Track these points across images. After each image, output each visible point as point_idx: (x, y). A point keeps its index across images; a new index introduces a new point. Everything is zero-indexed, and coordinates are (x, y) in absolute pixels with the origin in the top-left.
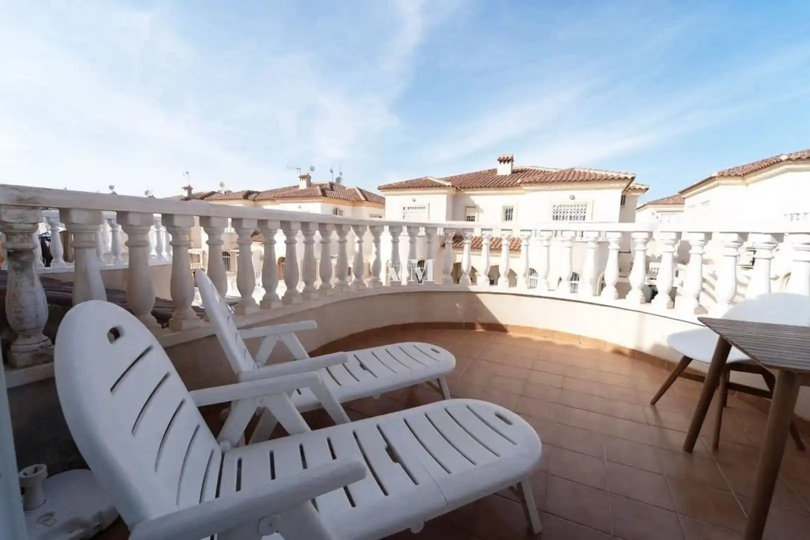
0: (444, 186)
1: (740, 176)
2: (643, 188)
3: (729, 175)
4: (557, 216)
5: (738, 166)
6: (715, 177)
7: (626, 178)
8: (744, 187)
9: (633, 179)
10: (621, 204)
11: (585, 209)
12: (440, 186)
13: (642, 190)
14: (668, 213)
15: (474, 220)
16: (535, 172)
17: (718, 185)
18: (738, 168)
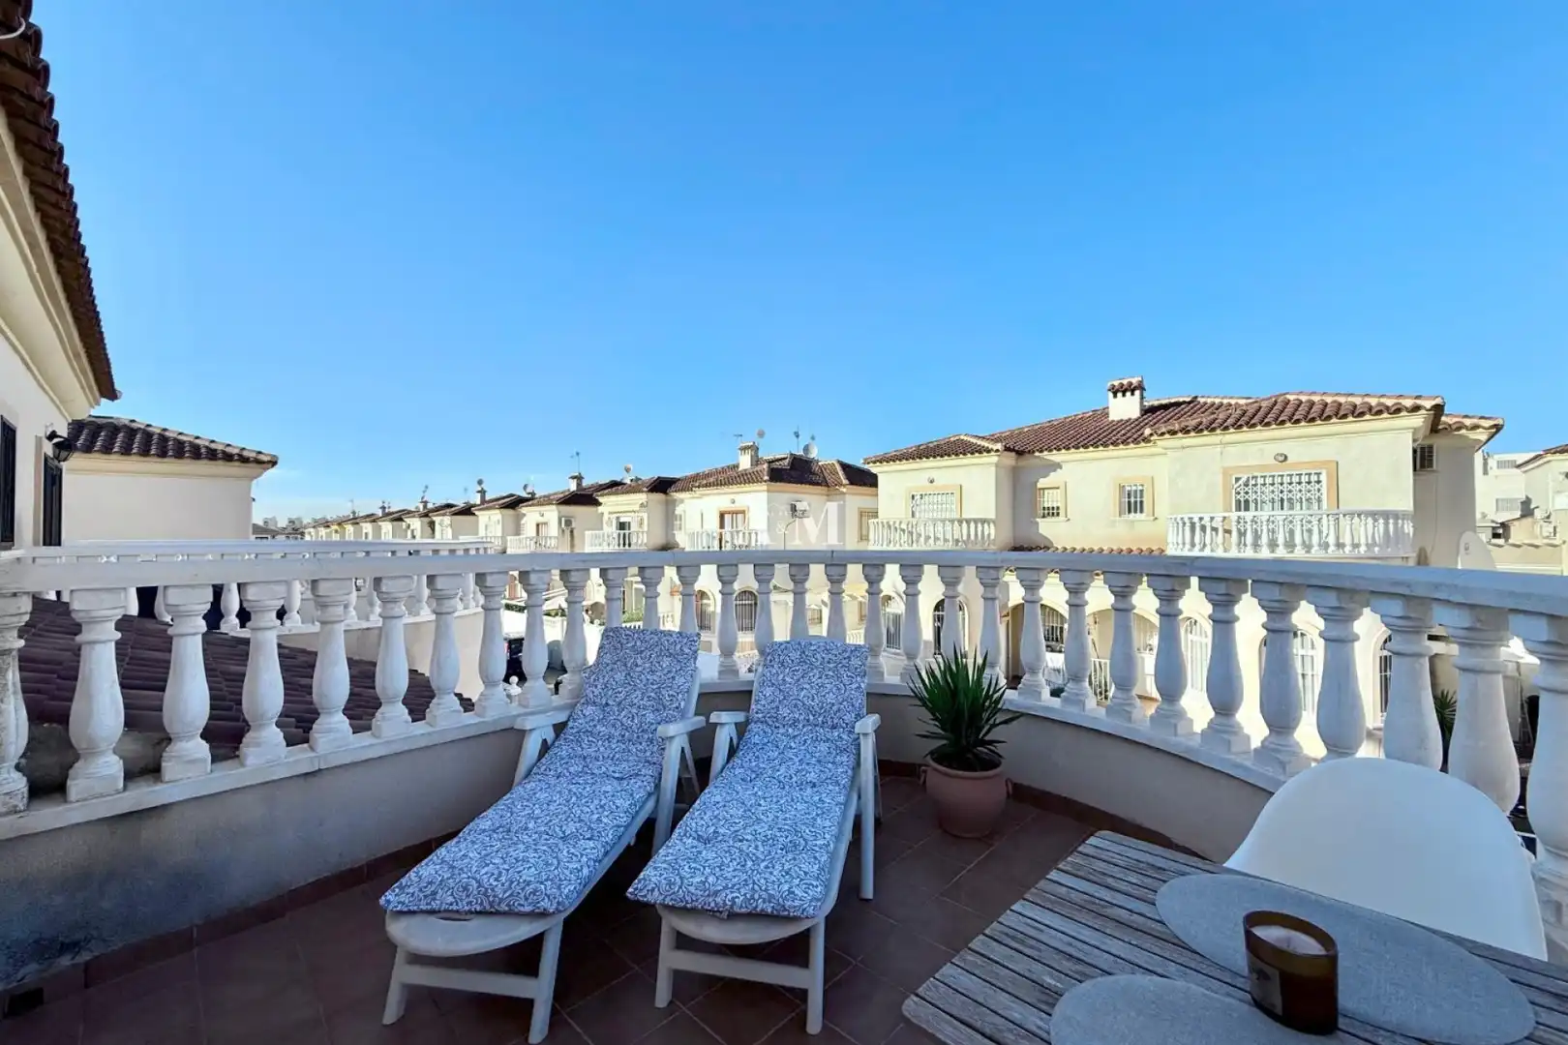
0: (989, 451)
2: (1487, 424)
4: (1247, 502)
7: (1420, 407)
10: (1415, 469)
11: (1319, 483)
12: (980, 450)
13: (1484, 429)
15: (1058, 514)
16: (1198, 406)
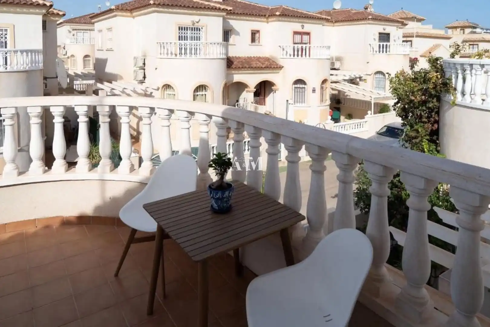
1: (129, 10)
2: (61, 13)
3: (122, 9)
5: (126, 2)
6: (113, 9)
7: (45, 5)
8: (132, 19)
9: (51, 6)
11: (6, 34)
13: (60, 15)
14: (82, 31)
17: (115, 16)
18: (126, 3)
